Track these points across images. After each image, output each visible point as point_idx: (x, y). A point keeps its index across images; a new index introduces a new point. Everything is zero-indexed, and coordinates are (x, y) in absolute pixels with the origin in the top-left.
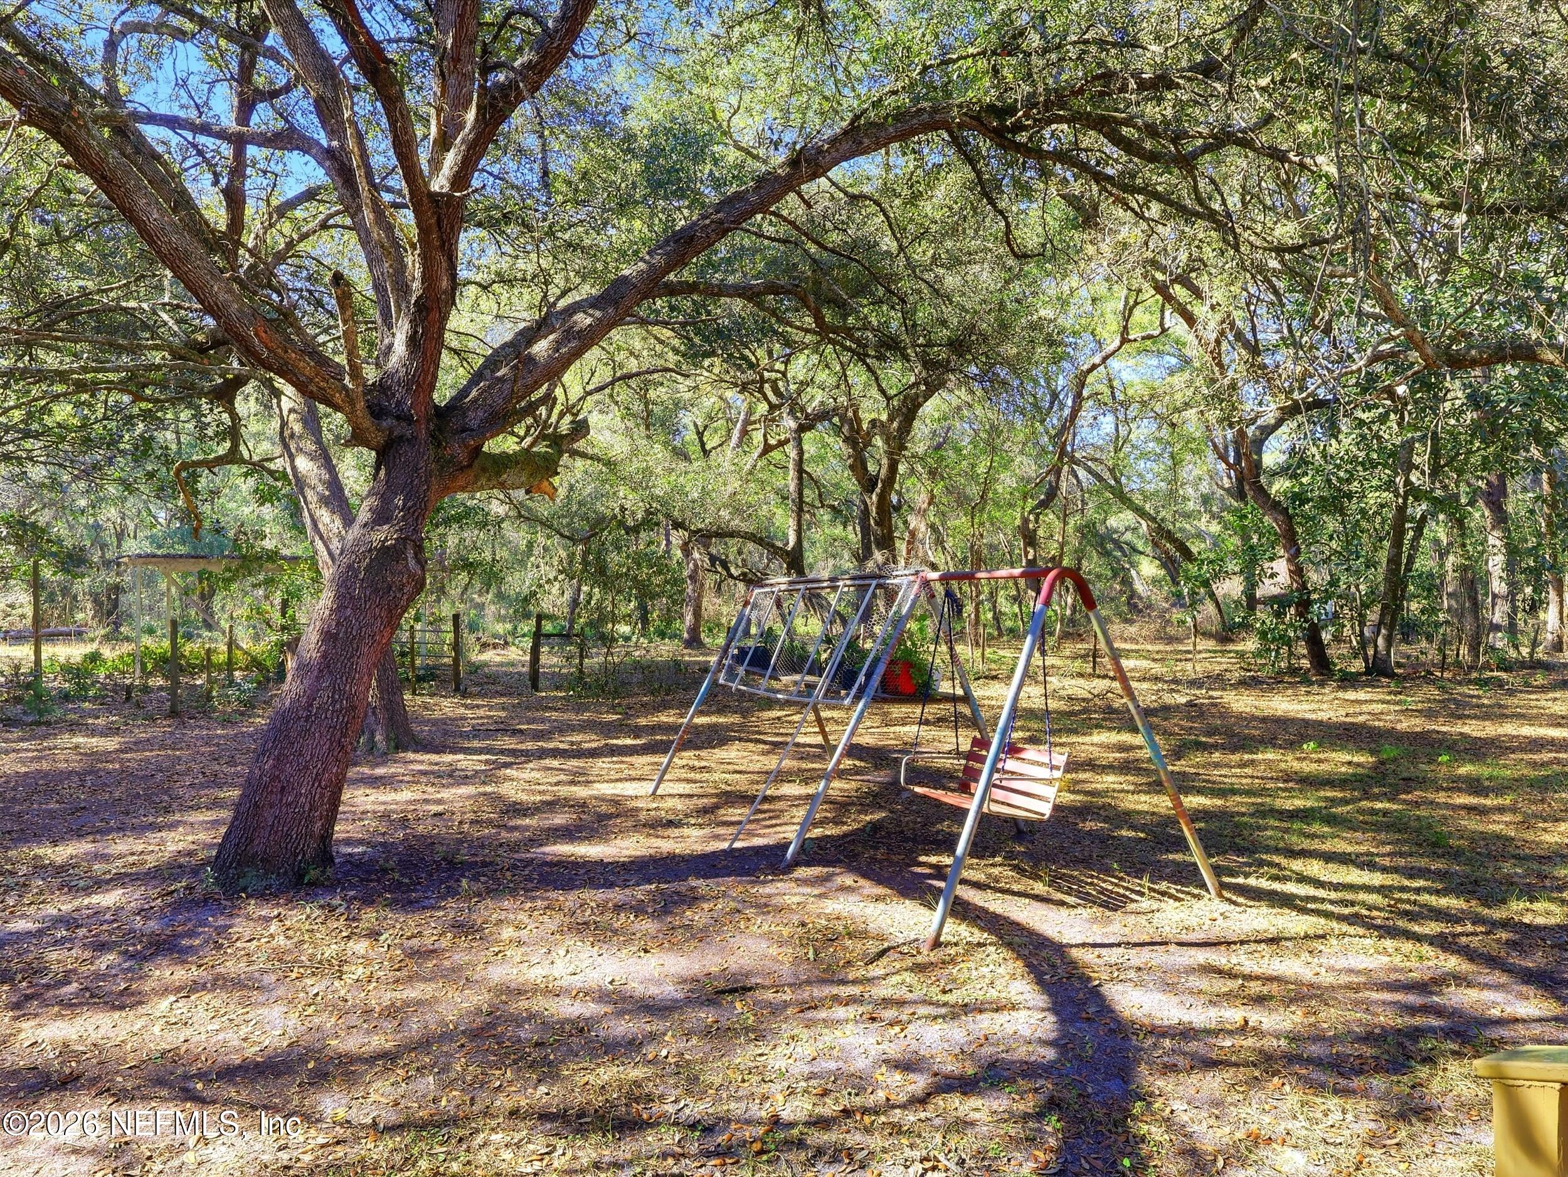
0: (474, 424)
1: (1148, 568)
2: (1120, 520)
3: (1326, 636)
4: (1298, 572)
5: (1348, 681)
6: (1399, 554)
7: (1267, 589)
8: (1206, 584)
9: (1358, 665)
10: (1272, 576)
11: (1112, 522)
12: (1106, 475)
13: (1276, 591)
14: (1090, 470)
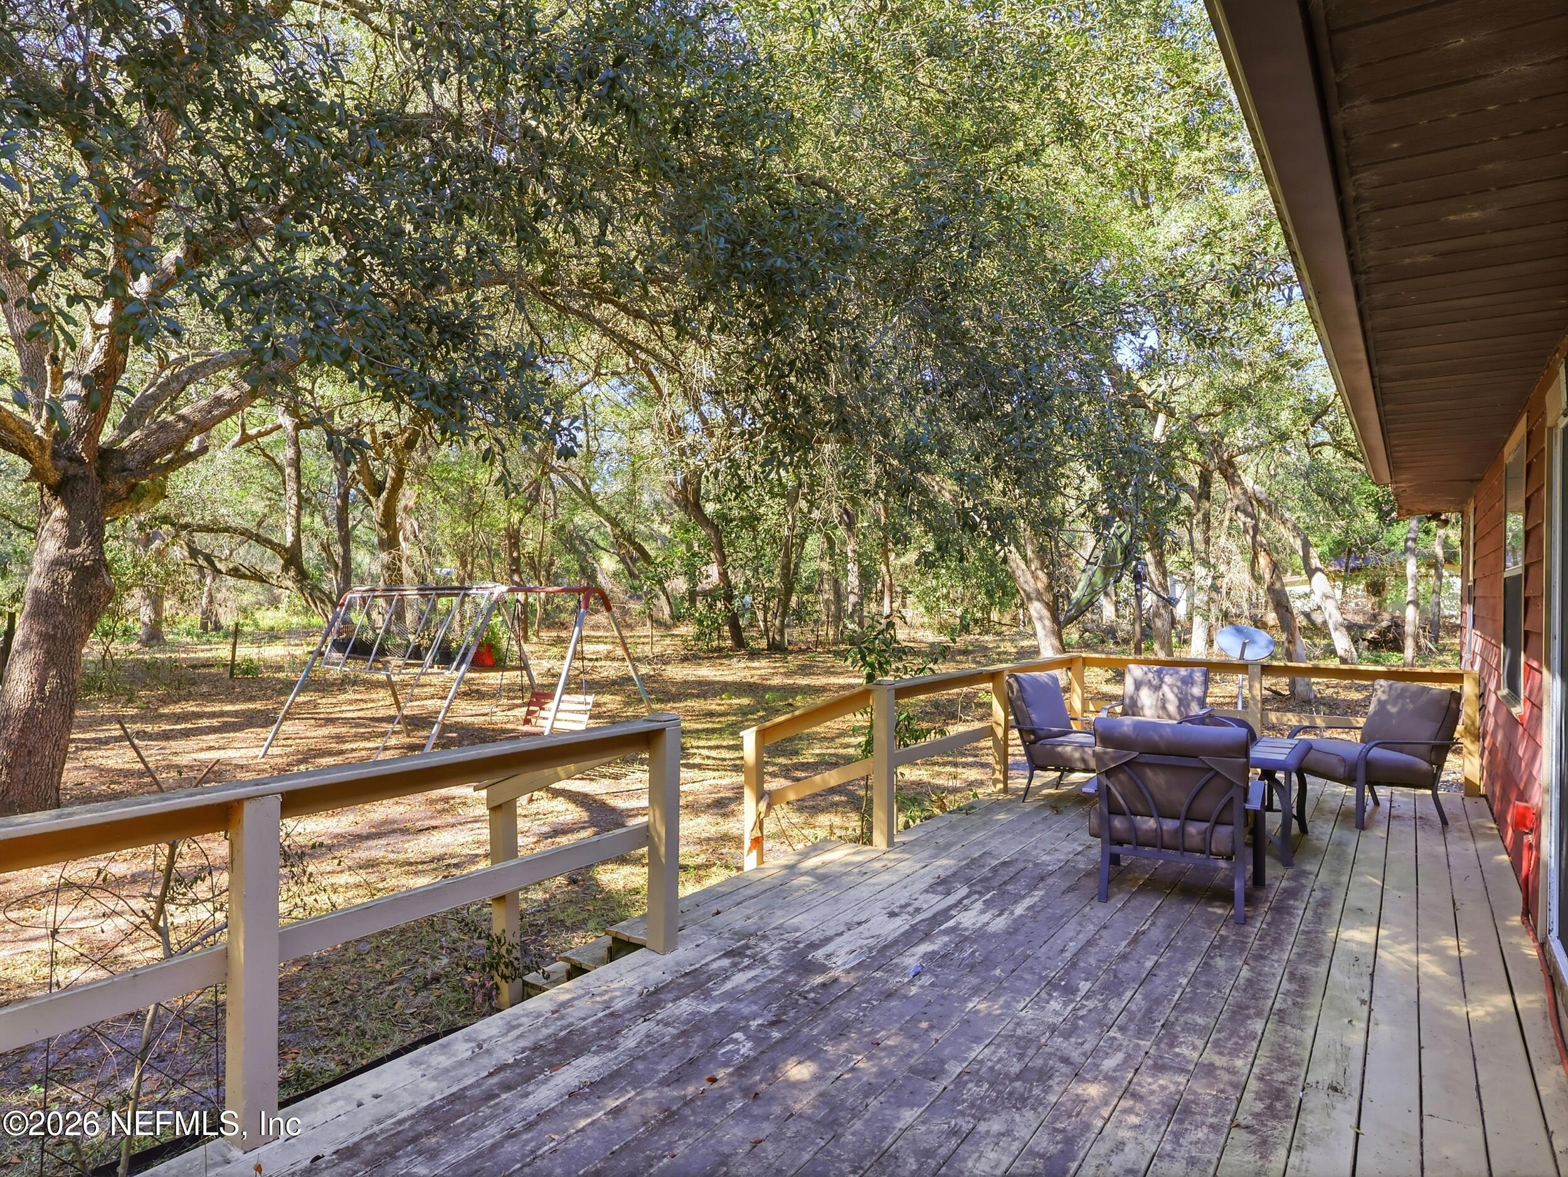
0: (132, 465)
1: (608, 563)
2: (584, 518)
3: (742, 622)
4: (724, 575)
5: (754, 655)
6: (789, 563)
7: (704, 585)
8: (660, 582)
9: (763, 644)
10: (708, 577)
11: (577, 520)
12: (579, 484)
13: (708, 587)
14: (564, 478)
